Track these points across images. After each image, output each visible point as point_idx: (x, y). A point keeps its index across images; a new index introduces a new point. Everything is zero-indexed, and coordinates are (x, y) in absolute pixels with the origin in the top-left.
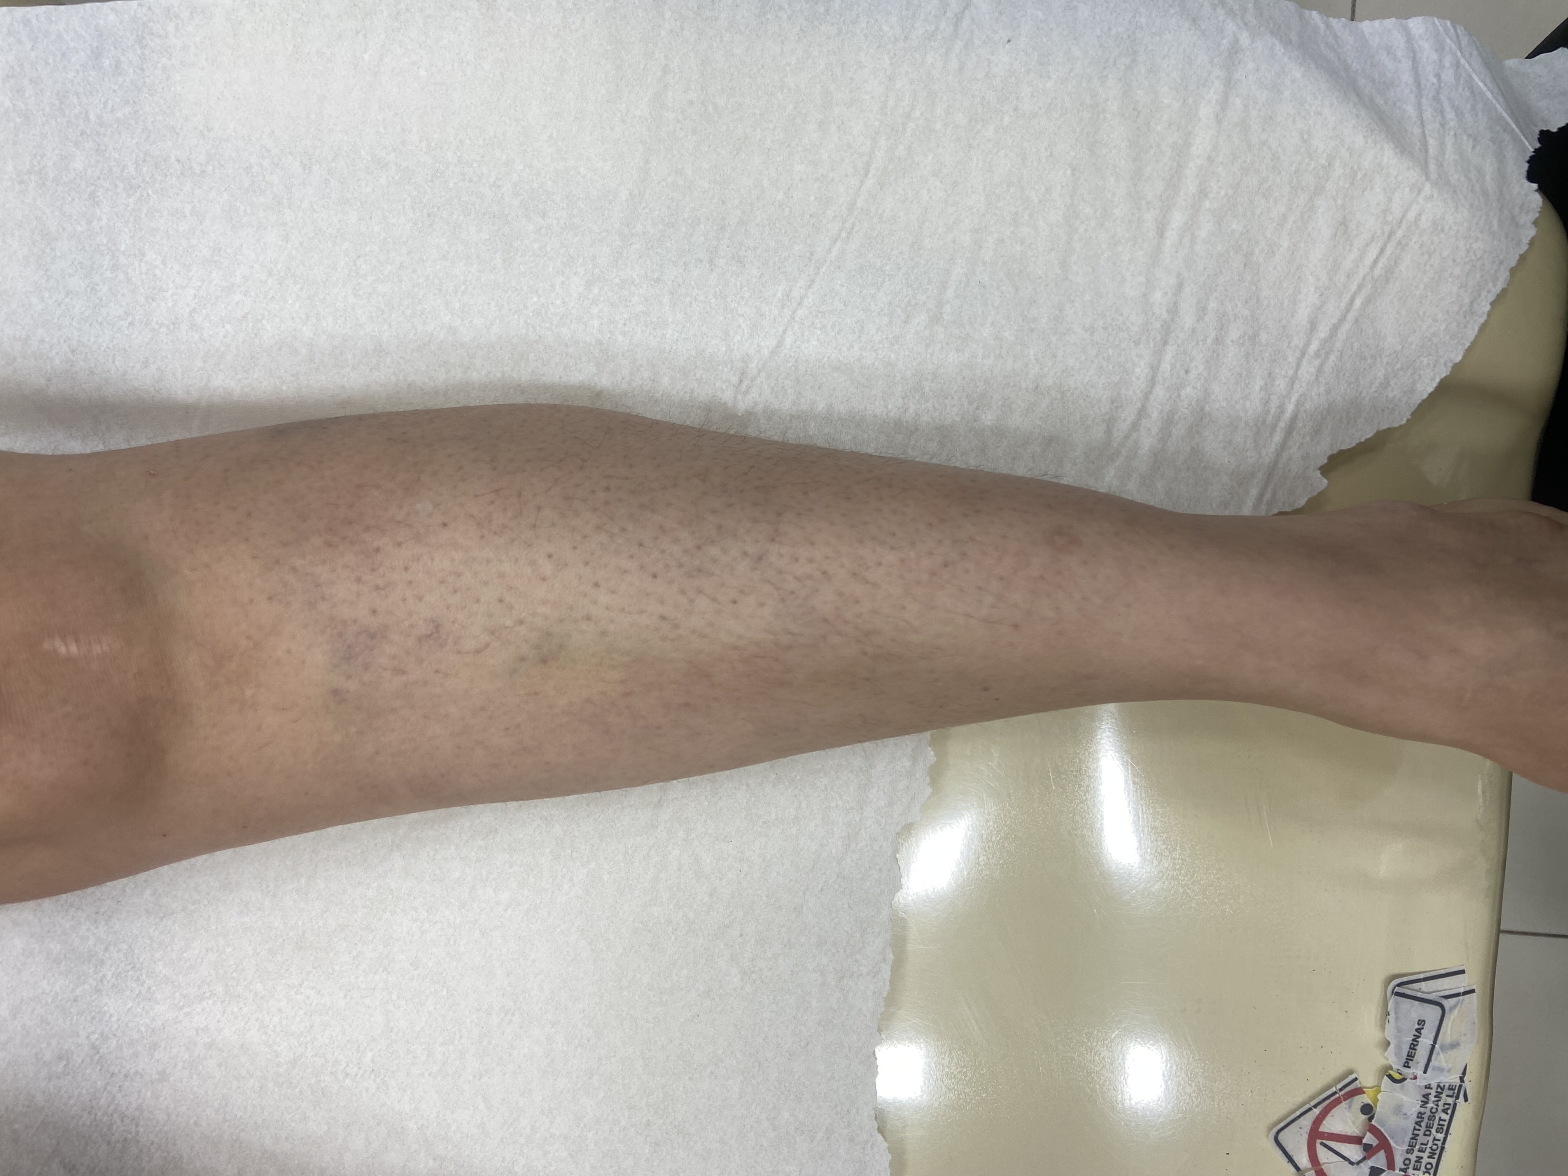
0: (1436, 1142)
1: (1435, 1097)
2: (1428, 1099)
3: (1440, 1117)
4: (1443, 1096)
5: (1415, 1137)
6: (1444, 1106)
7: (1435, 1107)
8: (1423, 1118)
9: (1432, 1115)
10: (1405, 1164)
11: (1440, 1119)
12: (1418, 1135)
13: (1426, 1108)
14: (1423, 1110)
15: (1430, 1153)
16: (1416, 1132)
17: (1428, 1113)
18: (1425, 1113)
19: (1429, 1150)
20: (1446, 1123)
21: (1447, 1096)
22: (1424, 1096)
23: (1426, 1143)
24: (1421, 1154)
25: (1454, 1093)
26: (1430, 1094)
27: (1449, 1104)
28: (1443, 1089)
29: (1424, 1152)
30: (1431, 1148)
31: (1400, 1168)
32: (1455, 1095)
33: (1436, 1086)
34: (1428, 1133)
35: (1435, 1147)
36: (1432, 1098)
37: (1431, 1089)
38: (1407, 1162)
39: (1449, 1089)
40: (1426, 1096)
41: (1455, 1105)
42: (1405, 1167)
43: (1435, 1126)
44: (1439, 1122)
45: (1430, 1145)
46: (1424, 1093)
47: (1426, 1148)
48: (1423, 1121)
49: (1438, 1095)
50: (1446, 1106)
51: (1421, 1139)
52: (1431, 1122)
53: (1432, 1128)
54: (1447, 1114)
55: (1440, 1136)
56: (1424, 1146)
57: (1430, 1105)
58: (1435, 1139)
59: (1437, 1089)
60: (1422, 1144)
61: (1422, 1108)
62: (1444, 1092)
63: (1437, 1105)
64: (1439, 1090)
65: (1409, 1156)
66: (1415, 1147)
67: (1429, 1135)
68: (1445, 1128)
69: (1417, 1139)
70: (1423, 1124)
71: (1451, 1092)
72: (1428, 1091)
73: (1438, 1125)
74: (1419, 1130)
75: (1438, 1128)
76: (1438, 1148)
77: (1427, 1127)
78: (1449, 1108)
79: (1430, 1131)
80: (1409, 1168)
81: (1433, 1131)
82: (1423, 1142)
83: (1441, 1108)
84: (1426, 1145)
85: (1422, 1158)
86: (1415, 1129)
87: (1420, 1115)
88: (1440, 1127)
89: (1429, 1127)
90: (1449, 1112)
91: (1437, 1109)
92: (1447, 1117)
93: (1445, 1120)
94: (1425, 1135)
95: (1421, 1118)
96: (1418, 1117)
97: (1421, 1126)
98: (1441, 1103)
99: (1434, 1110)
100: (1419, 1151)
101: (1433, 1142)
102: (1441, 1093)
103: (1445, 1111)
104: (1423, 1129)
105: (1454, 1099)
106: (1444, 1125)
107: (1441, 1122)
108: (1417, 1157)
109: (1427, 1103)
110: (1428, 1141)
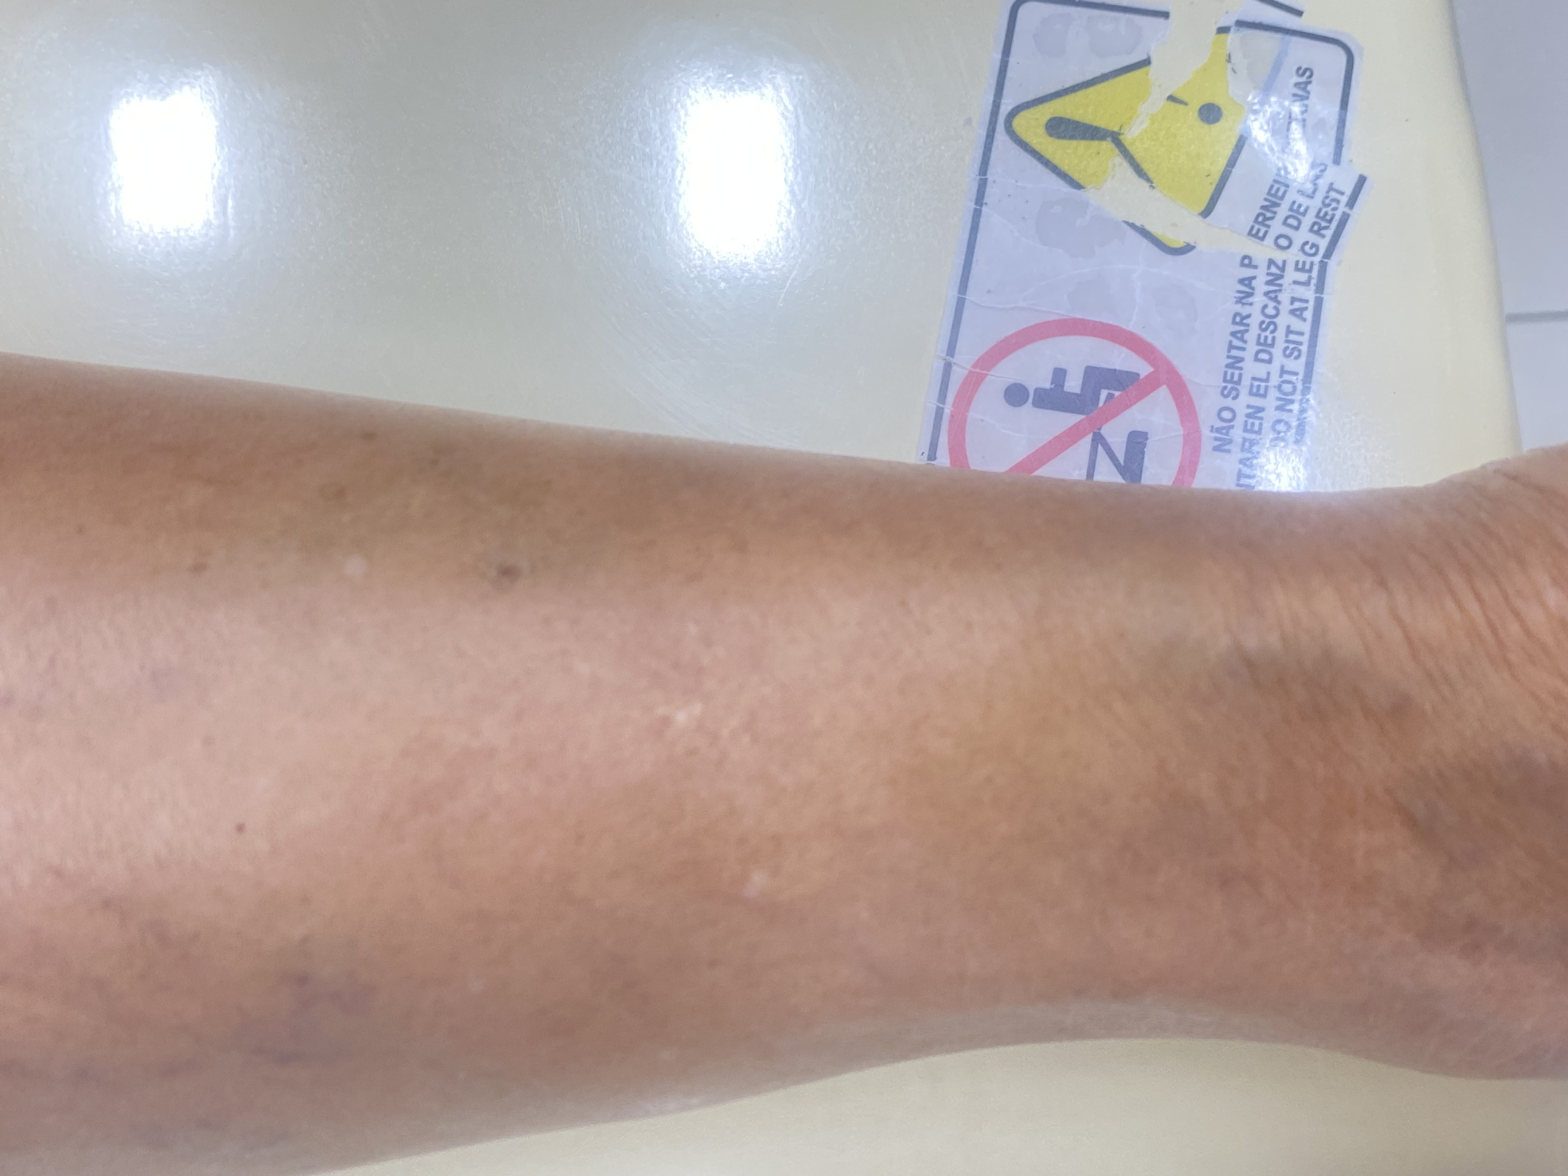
0: (1286, 377)
1: (1268, 283)
2: (1253, 289)
3: (1288, 327)
4: (1286, 281)
5: (1235, 363)
6: (1292, 303)
7: (1272, 304)
8: (1248, 325)
9: (1267, 320)
10: (1223, 420)
11: (1289, 331)
12: (1241, 360)
13: (1251, 304)
14: (1245, 310)
15: (1279, 399)
16: (1234, 353)
17: (1256, 318)
18: (1249, 316)
19: (1273, 394)
20: (1305, 339)
21: (1296, 282)
22: (1241, 281)
23: (1264, 376)
24: (1257, 402)
25: (1310, 278)
26: (1254, 278)
27: (1307, 301)
28: (1283, 269)
29: (1264, 396)
30: (1279, 388)
31: (1212, 427)
32: (1314, 282)
33: (1266, 264)
34: (1265, 356)
35: (1287, 388)
36: (1260, 285)
37: (1256, 267)
38: (1226, 415)
39: (1297, 269)
40: (1247, 281)
41: (1319, 303)
42: (1225, 424)
43: (1280, 344)
44: (1287, 336)
45: (1275, 380)
46: (1242, 276)
47: (1267, 388)
48: (1247, 331)
49: (1274, 280)
50: (1297, 305)
51: (1251, 369)
52: (1268, 333)
53: (1272, 345)
54: (1304, 320)
55: (1298, 365)
56: (1263, 384)
57: (1259, 299)
58: (1283, 371)
59: (1269, 267)
60: (1254, 379)
61: (1240, 305)
62: (1286, 274)
63: (1275, 299)
64: (1274, 270)
65: (1229, 402)
66: (1239, 382)
67: (1269, 361)
68: (1304, 348)
69: (1241, 368)
70: (1251, 336)
71: (1303, 277)
72: (1248, 273)
73: (1287, 341)
74: (1243, 349)
75: (1286, 348)
76: (1295, 388)
77: (1259, 343)
78: (1306, 309)
79: (1270, 353)
80: (1232, 427)
81: (1277, 351)
82: (1258, 376)
83: (1286, 306)
84: (1267, 380)
85: (1261, 409)
86: (1231, 347)
87: (1240, 320)
88: (1292, 346)
89: (1265, 346)
90: (1308, 314)
91: (1276, 308)
92: (1306, 327)
93: (1302, 334)
94: (1257, 359)
95: (1241, 323)
96: (1234, 322)
97: (1245, 342)
98: (1284, 297)
99: (1270, 311)
100: (1251, 393)
101: (1281, 376)
102: (1281, 277)
103: (1297, 313)
104: (1252, 348)
105: (1313, 287)
106: (1301, 343)
107: (1292, 337)
108: (1249, 407)
109: (1250, 295)
110: (1269, 374)
